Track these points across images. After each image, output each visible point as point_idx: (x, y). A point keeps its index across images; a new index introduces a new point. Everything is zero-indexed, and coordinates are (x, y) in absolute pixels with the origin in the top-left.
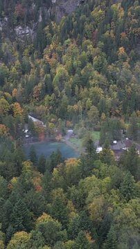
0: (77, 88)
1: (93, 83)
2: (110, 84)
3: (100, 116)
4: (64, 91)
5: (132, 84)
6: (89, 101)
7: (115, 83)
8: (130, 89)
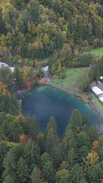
0: (29, 24)
1: (43, 17)
2: (58, 17)
3: (73, 52)
4: (17, 29)
5: (77, 16)
6: (46, 36)
7: (62, 16)
8: (76, 20)
